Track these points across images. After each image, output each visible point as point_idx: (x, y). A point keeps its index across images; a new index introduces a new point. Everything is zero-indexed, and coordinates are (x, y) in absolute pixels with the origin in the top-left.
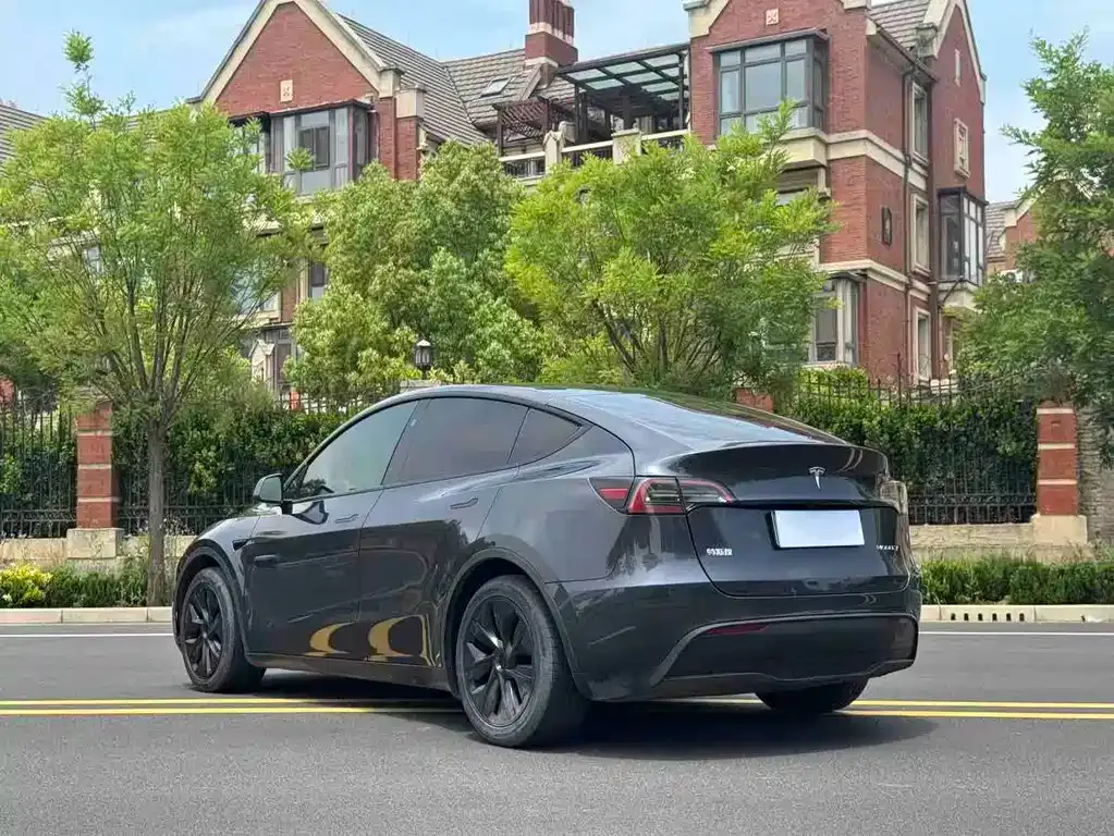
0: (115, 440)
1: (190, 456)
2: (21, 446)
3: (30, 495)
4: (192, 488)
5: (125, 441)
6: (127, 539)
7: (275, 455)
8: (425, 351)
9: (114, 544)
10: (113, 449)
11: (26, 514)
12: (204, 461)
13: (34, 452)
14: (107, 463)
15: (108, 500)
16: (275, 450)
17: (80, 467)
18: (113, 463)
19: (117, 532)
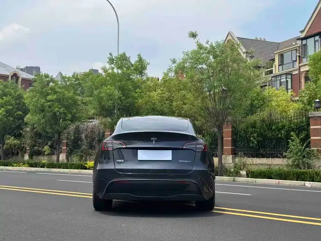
0: (232, 131)
1: (250, 135)
2: (212, 133)
3: (213, 146)
4: (251, 145)
5: (235, 132)
6: (236, 158)
7: (273, 135)
8: (317, 103)
9: (232, 160)
10: (232, 134)
11: (213, 151)
12: (254, 137)
13: (214, 135)
14: (230, 138)
15: (231, 147)
16: (273, 134)
17: (224, 139)
18: (231, 137)
19: (232, 156)
